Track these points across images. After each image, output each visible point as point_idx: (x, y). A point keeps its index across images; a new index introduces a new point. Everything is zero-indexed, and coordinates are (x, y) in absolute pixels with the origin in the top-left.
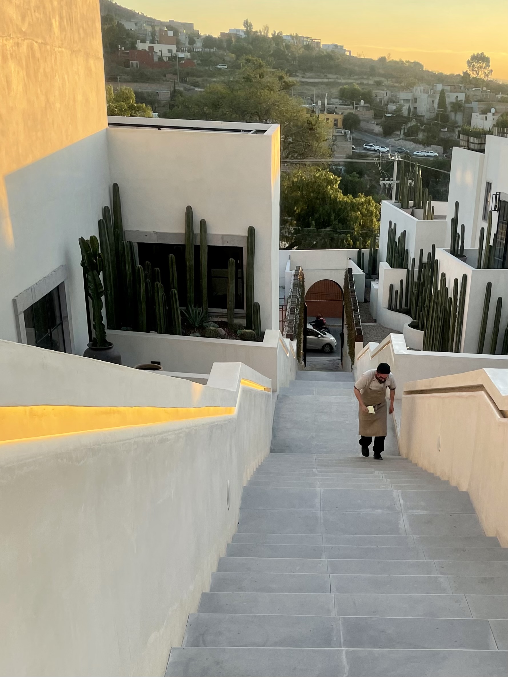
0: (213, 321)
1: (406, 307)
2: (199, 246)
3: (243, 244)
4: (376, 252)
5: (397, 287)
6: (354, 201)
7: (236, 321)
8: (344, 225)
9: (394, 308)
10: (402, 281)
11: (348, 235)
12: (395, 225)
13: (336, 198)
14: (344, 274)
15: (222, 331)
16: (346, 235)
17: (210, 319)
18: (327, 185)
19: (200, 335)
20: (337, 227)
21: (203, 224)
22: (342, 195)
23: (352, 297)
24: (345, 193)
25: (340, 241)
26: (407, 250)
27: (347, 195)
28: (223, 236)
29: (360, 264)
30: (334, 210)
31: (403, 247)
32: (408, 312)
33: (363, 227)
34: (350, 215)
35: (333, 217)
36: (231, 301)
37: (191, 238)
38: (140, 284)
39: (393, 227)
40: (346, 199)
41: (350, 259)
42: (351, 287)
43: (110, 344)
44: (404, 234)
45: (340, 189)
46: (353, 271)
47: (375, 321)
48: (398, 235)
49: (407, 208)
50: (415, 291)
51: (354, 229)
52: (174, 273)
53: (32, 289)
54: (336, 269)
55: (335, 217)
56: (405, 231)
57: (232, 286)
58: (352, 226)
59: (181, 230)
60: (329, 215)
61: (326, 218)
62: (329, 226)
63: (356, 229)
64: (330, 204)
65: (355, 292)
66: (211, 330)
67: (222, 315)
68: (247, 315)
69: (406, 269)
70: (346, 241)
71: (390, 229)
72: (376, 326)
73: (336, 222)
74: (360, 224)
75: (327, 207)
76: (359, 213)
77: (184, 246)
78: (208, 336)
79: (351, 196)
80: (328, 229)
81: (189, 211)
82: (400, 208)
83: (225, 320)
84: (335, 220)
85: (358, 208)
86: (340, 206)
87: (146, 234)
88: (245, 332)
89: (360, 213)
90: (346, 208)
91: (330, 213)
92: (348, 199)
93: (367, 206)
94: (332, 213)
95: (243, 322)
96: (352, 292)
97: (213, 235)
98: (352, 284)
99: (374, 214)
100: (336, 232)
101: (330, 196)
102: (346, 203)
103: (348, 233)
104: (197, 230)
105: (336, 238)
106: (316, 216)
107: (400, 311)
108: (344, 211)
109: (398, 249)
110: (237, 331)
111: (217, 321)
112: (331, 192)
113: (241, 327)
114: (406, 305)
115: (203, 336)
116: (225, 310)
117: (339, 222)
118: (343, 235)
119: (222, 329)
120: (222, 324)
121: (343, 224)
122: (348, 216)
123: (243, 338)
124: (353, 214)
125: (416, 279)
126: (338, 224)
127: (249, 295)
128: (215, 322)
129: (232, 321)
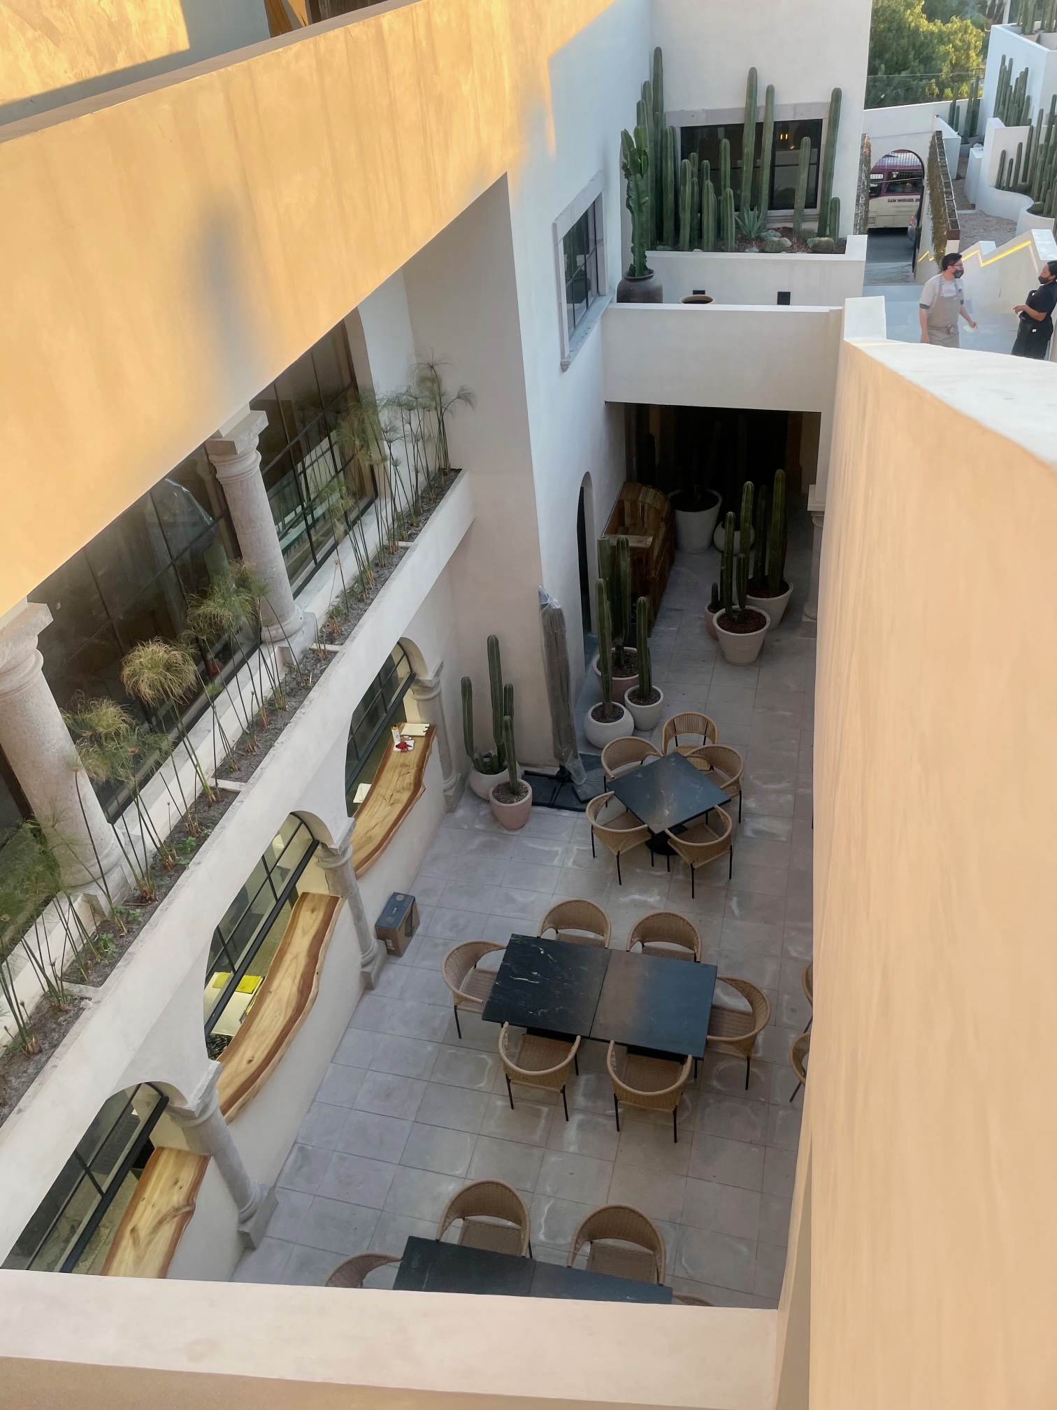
0: (774, 229)
1: (1023, 184)
2: (762, 124)
3: (823, 115)
4: (977, 103)
5: (1012, 154)
6: (944, 29)
7: (806, 226)
8: (928, 66)
9: (1005, 185)
10: (1020, 145)
11: (932, 81)
12: (1011, 60)
13: (917, 28)
14: (930, 139)
15: (788, 242)
16: (930, 80)
17: (769, 226)
18: (905, 10)
19: (758, 250)
20: (916, 69)
21: (770, 91)
22: (926, 22)
23: (943, 174)
24: (930, 19)
25: (920, 90)
26: (1029, 98)
27: (933, 21)
28: (795, 106)
29: (953, 122)
30: (914, 45)
31: (1022, 92)
32: (1026, 191)
33: (954, 67)
34: (937, 50)
35: (911, 56)
36: (800, 199)
37: (753, 114)
38: (685, 186)
39: (1007, 63)
40: (932, 27)
41: (937, 116)
42: (940, 159)
43: (651, 272)
44: (1025, 74)
45: (923, 13)
46: (943, 135)
47: (973, 207)
48: (1015, 75)
49: (1031, 33)
50: (1040, 159)
51: (941, 71)
52: (726, 166)
53: (570, 208)
54: (916, 134)
55: (915, 55)
56: (1027, 69)
57: (804, 177)
58: (939, 67)
59: (740, 103)
60: (906, 53)
61: (901, 57)
62: (904, 70)
63: (945, 70)
64: (908, 36)
65: (946, 166)
66: (774, 241)
67: (786, 218)
68: (820, 218)
69: (1029, 127)
70: (928, 90)
71: (1003, 67)
72: (976, 214)
73: (916, 63)
74: (951, 63)
75: (904, 42)
76: (951, 46)
77: (742, 126)
78: (769, 250)
79: (939, 22)
80: (904, 74)
81: (753, 75)
82: (1020, 34)
83: (790, 225)
84: (915, 59)
85: (949, 39)
86: (923, 38)
87: (693, 114)
88: (819, 241)
89: (953, 47)
90: (931, 41)
91: (907, 50)
92: (935, 27)
93: (962, 35)
94: (910, 50)
95: (814, 226)
96: (942, 166)
97: (782, 106)
98: (942, 154)
99: (973, 46)
100: (914, 78)
101: (910, 25)
102: (932, 33)
103: (933, 77)
104: (761, 101)
105: (914, 86)
106: (887, 56)
107: (1015, 189)
108: (928, 45)
109: (1014, 96)
110: (806, 241)
111: (779, 228)
112: (910, 20)
113: (810, 233)
114: (1024, 179)
115: (762, 251)
116: (790, 212)
117: (920, 62)
118: (924, 82)
119: (787, 240)
120: (786, 232)
121: (925, 65)
122: (933, 52)
123: (816, 250)
124: (942, 48)
125: (1042, 141)
126: (918, 66)
127: (826, 187)
128: (777, 230)
129: (800, 227)
